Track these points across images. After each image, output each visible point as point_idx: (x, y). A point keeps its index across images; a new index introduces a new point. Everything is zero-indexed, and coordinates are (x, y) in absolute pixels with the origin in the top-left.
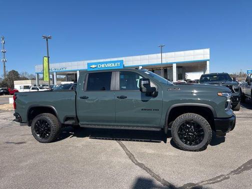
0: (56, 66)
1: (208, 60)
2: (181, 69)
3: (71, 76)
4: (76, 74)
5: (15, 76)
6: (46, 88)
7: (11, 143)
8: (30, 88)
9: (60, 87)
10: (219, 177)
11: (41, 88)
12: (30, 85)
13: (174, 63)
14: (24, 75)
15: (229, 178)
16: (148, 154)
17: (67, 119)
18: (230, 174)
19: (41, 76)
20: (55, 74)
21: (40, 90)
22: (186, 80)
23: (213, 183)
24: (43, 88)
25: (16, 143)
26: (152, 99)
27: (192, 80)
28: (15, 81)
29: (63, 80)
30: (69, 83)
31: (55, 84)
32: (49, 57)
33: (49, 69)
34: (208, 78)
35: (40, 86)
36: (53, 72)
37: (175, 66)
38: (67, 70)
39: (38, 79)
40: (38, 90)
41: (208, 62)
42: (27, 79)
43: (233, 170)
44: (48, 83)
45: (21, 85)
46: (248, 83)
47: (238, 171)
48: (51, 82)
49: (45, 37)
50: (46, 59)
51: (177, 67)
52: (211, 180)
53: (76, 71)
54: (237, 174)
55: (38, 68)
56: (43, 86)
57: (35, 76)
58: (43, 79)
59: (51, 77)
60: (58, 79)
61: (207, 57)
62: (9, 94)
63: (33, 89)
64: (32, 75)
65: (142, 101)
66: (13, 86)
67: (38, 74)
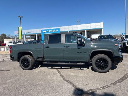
0: (25, 32)
1: (103, 28)
2: (89, 33)
3: (33, 36)
4: (36, 36)
5: (4, 37)
6: (20, 43)
7: (3, 70)
8: (12, 43)
9: (27, 42)
10: (105, 86)
11: (17, 43)
12: (12, 41)
13: (86, 30)
14: (9, 36)
15: (110, 86)
16: (71, 75)
17: (38, 58)
18: (111, 85)
19: (18, 37)
20: (25, 35)
21: (17, 44)
22: (91, 39)
23: (102, 89)
24: (19, 43)
25: (5, 71)
26: (83, 47)
27: (94, 38)
28: (4, 39)
29: (29, 39)
30: (32, 40)
31: (25, 41)
32: (21, 27)
33: (22, 33)
34: (102, 37)
35: (17, 42)
36: (24, 35)
37: (86, 31)
38: (31, 33)
39: (16, 38)
40: (16, 44)
41: (102, 29)
42: (10, 38)
43: (112, 83)
44: (21, 40)
45: (7, 41)
46: (122, 40)
47: (115, 83)
48: (23, 40)
49: (19, 17)
50: (20, 28)
51: (87, 32)
52: (101, 88)
53: (35, 34)
54: (114, 85)
55: (16, 33)
56: (19, 41)
57: (14, 37)
58: (18, 38)
59: (23, 37)
60: (26, 38)
61: (102, 26)
62: (1, 46)
63: (13, 43)
64: (13, 36)
65: (78, 48)
66: (3, 42)
67: (16, 36)
